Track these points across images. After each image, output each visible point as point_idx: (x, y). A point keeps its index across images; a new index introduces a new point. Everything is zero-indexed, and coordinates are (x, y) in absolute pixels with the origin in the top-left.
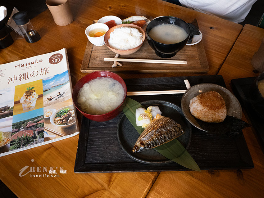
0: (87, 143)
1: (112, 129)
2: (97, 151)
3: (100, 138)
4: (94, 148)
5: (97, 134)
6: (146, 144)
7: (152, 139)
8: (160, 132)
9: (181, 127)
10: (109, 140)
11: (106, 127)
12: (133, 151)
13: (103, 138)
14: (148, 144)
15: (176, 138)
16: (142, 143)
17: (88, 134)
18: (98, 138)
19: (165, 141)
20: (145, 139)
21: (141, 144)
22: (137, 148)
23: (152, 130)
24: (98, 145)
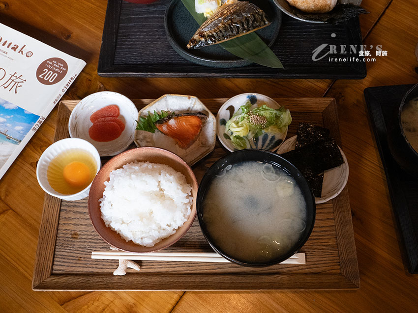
0: (117, 38)
1: (156, 20)
2: (133, 49)
3: (137, 32)
4: (127, 45)
5: (133, 26)
6: (209, 36)
7: (218, 29)
8: (231, 19)
9: (264, 14)
10: (151, 35)
11: (147, 17)
12: (188, 46)
13: (142, 32)
14: (211, 37)
15: (255, 31)
16: (202, 35)
17: (118, 26)
18: (134, 32)
19: (238, 33)
20: (207, 29)
21: (200, 36)
22: (194, 42)
23: (220, 17)
24: (134, 41)
